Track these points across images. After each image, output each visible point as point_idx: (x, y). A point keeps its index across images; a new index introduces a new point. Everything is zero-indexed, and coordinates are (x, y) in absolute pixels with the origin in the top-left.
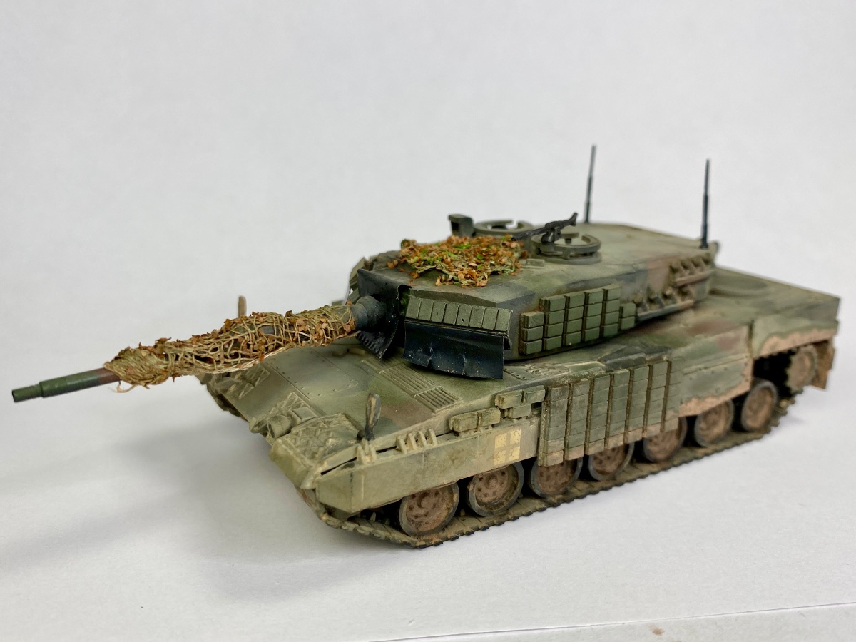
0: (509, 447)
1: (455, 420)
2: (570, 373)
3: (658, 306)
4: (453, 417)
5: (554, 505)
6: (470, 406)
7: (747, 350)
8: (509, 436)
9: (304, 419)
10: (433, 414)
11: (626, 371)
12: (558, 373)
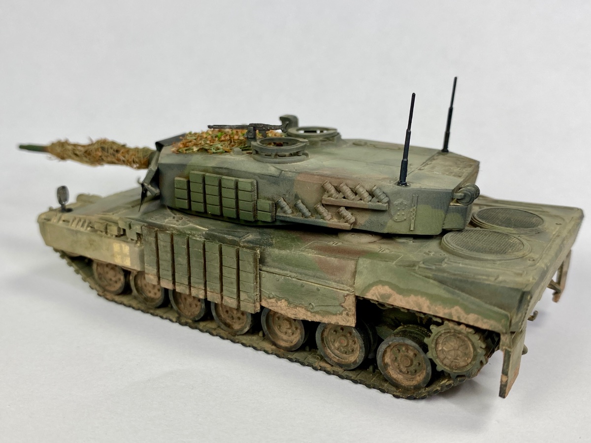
0: (123, 255)
2: (179, 227)
3: (300, 214)
5: (182, 324)
7: (349, 284)
8: (121, 247)
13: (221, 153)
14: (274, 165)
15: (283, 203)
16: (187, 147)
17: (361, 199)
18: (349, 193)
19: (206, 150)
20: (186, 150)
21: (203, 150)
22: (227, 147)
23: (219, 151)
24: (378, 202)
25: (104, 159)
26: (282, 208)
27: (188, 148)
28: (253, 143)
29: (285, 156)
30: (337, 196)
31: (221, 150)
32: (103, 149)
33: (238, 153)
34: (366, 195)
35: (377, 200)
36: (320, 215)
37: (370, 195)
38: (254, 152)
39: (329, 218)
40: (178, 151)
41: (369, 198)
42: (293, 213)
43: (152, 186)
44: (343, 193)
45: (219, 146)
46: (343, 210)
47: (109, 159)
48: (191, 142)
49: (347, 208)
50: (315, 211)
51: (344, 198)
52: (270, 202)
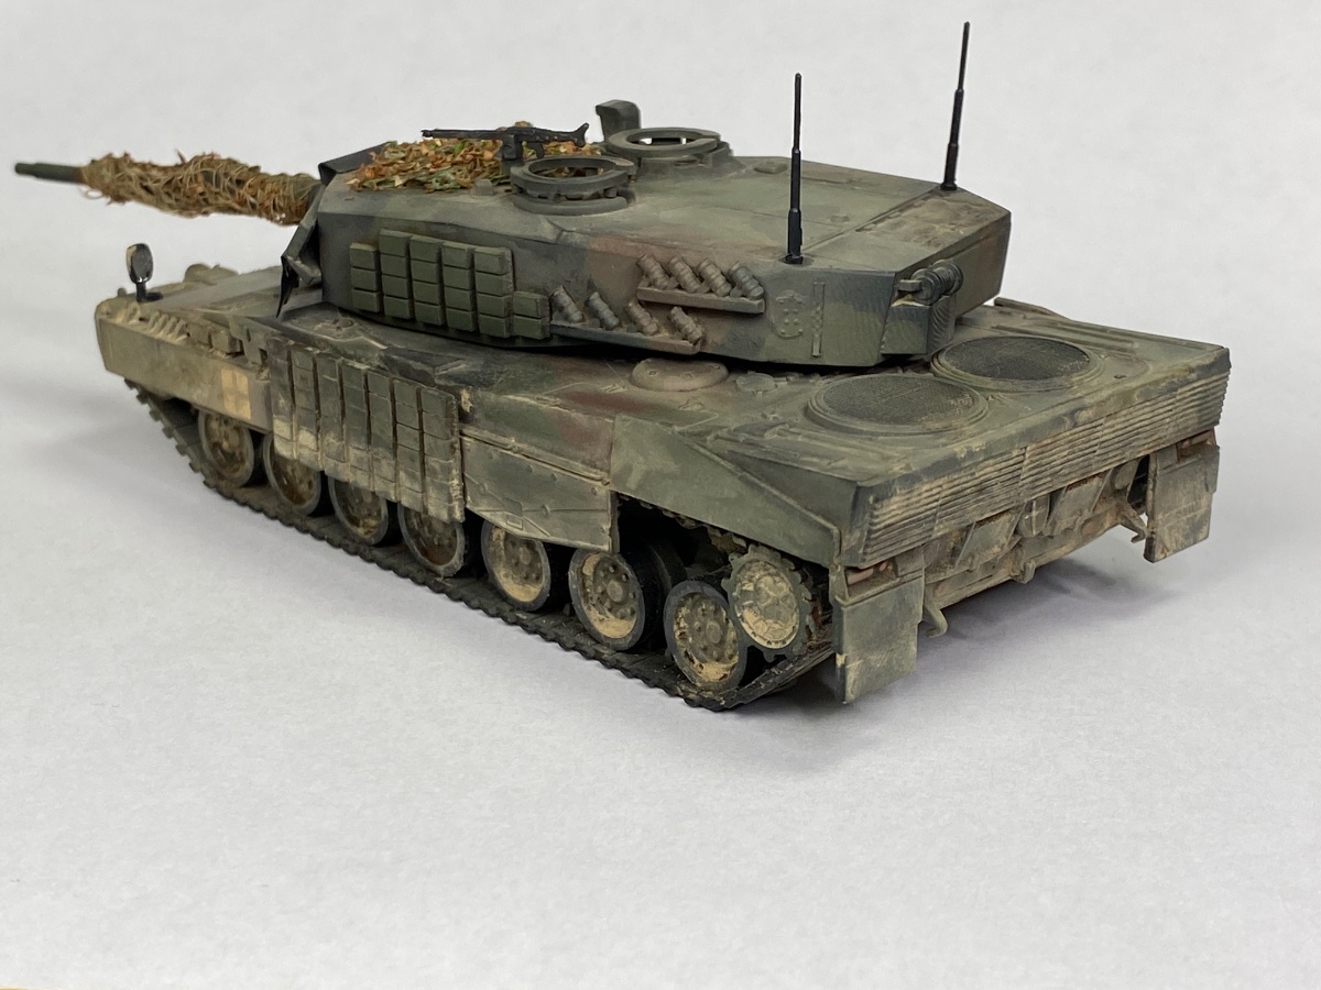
0: (237, 394)
3: (598, 321)
8: (234, 378)
13: (452, 191)
14: (551, 217)
15: (564, 299)
16: (382, 176)
17: (711, 291)
18: (688, 276)
19: (422, 185)
20: (378, 184)
21: (415, 184)
22: (466, 177)
23: (447, 186)
24: (743, 296)
25: (210, 201)
26: (561, 309)
27: (382, 179)
28: (515, 171)
29: (580, 199)
30: (666, 284)
31: (451, 185)
32: (208, 177)
33: (484, 192)
34: (720, 281)
35: (740, 293)
36: (635, 323)
37: (727, 280)
38: (515, 190)
39: (654, 330)
40: (361, 185)
41: (727, 288)
42: (583, 320)
43: (303, 262)
44: (678, 278)
45: (449, 175)
46: (677, 313)
47: (221, 201)
48: (392, 164)
49: (687, 310)
50: (626, 317)
51: (679, 287)
52: (538, 297)
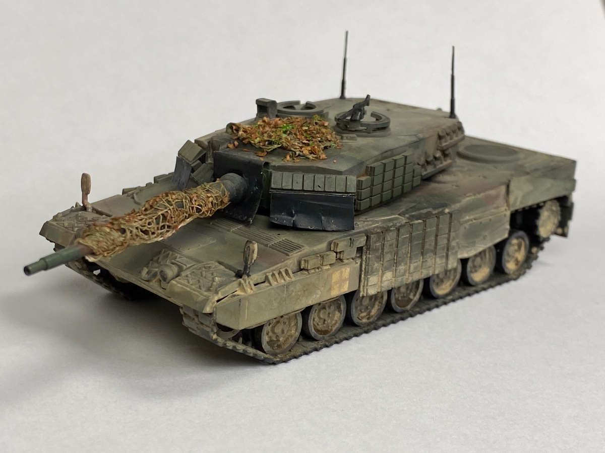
0: (341, 281)
1: (305, 260)
2: (379, 224)
3: (432, 166)
4: (303, 259)
6: (313, 251)
7: (505, 204)
8: (341, 273)
9: (188, 266)
10: (288, 257)
11: (420, 221)
12: (372, 225)
